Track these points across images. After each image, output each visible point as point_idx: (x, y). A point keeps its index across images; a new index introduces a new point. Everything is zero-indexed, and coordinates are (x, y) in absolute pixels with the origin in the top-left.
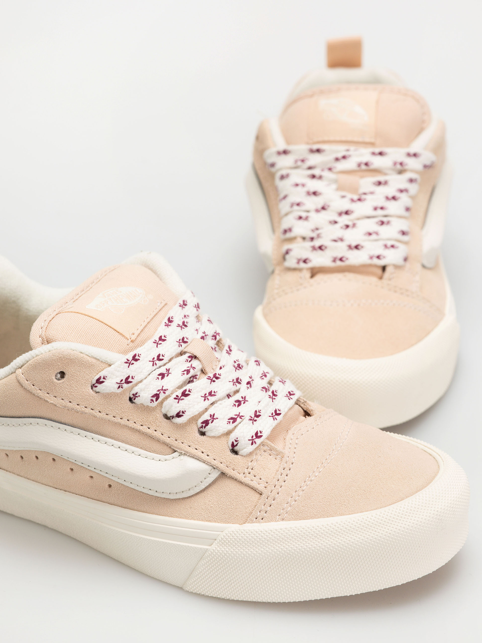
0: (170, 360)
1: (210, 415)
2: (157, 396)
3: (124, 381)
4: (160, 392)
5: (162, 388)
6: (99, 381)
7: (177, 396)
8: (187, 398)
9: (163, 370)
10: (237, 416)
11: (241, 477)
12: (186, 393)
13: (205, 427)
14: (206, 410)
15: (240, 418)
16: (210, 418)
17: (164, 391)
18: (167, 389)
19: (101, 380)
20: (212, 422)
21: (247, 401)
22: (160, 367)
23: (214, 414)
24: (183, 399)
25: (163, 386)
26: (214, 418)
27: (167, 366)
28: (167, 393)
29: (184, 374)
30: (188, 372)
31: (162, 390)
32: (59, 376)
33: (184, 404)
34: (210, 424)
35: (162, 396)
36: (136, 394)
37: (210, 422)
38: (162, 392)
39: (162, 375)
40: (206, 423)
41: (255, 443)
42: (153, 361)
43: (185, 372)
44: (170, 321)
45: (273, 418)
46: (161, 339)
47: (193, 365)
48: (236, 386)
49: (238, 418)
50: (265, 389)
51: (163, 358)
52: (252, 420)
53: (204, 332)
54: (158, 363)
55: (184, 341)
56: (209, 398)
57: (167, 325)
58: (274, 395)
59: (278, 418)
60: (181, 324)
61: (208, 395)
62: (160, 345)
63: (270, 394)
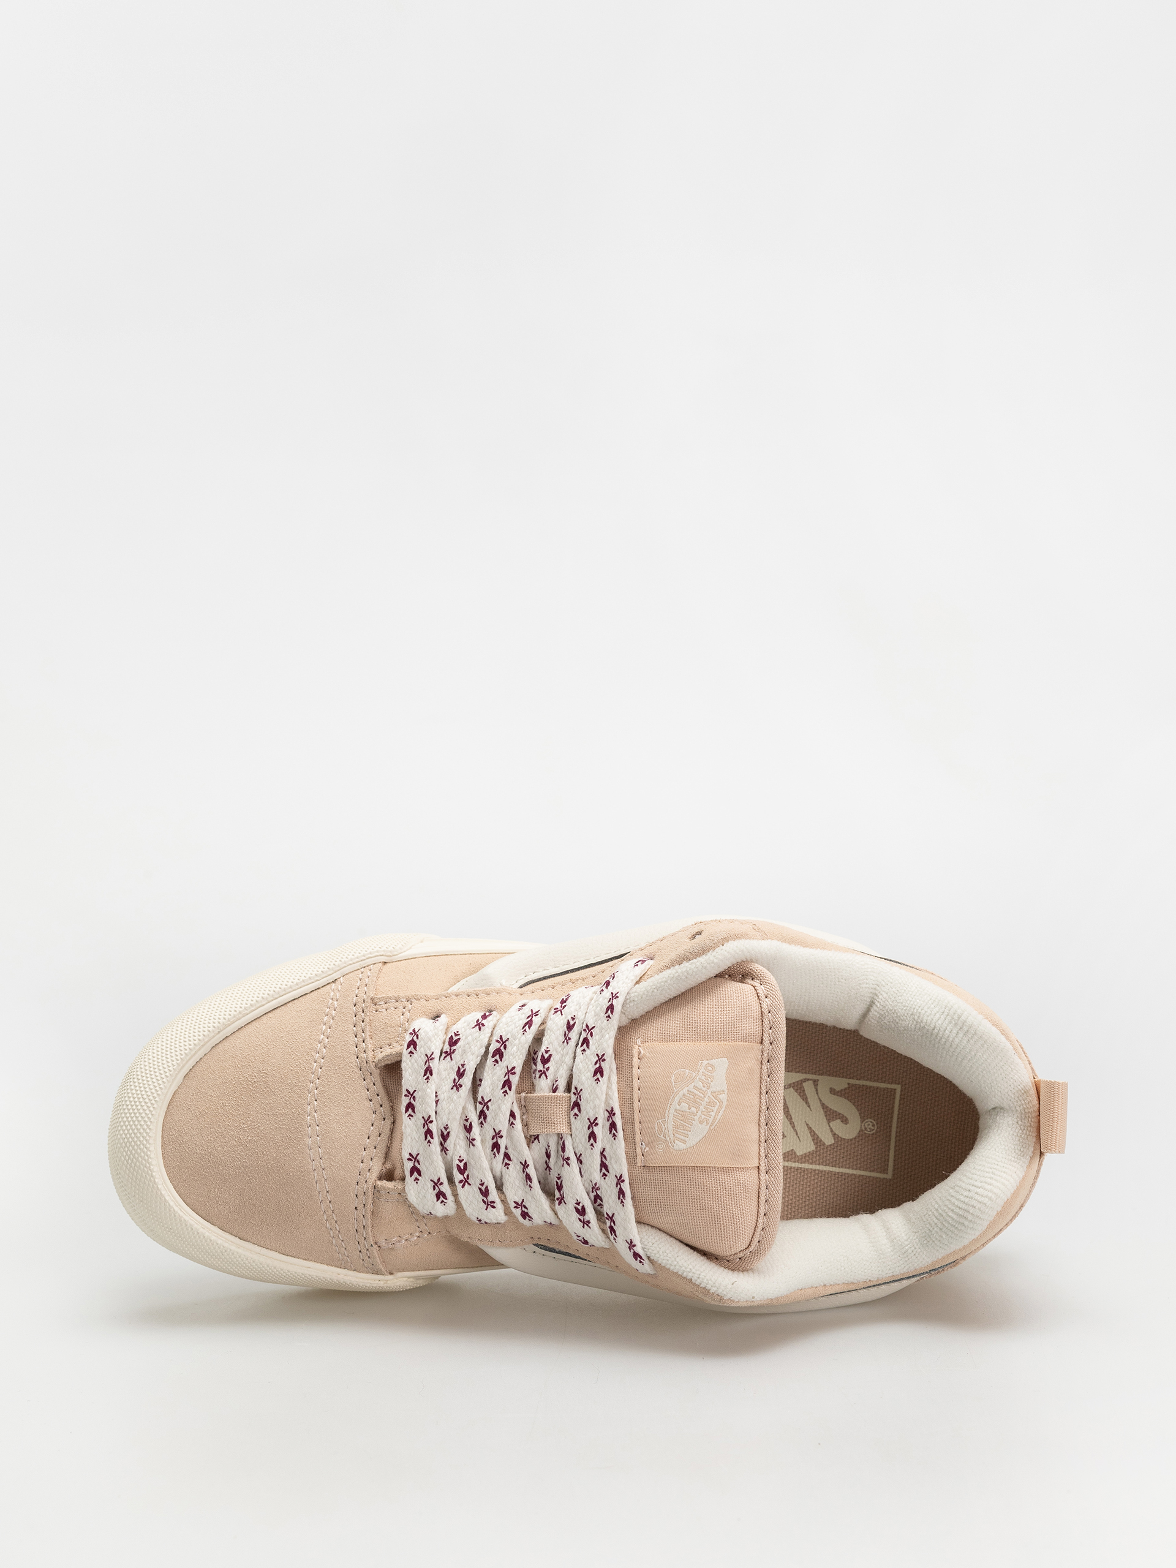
14: (493, 1029)
43: (546, 1056)
44: (613, 1126)
45: (409, 1093)
46: (599, 1071)
47: (545, 1077)
48: (480, 1103)
49: (448, 1050)
50: (445, 1137)
51: (582, 1048)
52: (430, 1058)
53: (569, 1162)
54: (584, 1035)
55: (577, 1104)
56: (498, 1045)
57: (611, 1113)
58: (429, 1133)
59: (405, 1101)
60: (596, 1129)
61: (502, 1048)
62: (595, 1061)
63: (433, 1127)
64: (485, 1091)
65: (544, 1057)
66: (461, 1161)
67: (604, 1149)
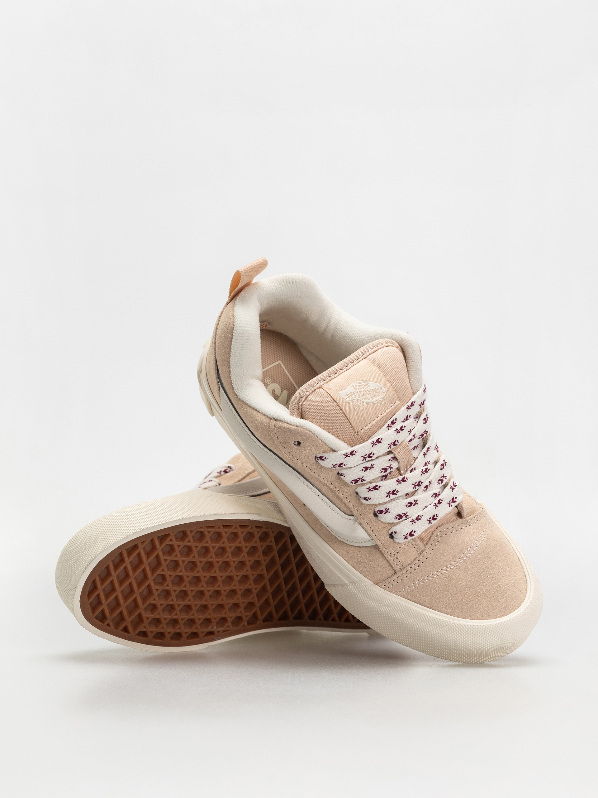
0: (377, 458)
1: (386, 508)
2: (356, 481)
3: (338, 465)
4: (359, 480)
5: (362, 477)
6: (321, 458)
7: (369, 487)
8: (376, 491)
9: (368, 465)
10: (404, 515)
11: (387, 555)
12: (377, 488)
13: (379, 514)
14: (385, 503)
15: (406, 517)
16: (385, 510)
17: (363, 480)
18: (365, 480)
19: (323, 458)
20: (384, 513)
21: (417, 504)
22: (367, 461)
23: (389, 509)
24: (372, 491)
25: (363, 477)
26: (388, 511)
27: (373, 463)
28: (364, 482)
29: (382, 472)
30: (386, 470)
31: (361, 479)
32: (296, 443)
33: (370, 494)
34: (383, 514)
35: (360, 482)
36: (343, 474)
37: (384, 512)
38: (361, 480)
39: (366, 468)
40: (381, 512)
41: (407, 539)
42: (364, 457)
43: (384, 471)
44: (393, 423)
45: (429, 522)
46: (378, 441)
47: (392, 465)
48: (416, 488)
49: (404, 516)
50: (436, 495)
51: (373, 456)
52: (413, 521)
53: (414, 435)
54: (367, 459)
55: (394, 444)
56: (391, 495)
57: (389, 427)
58: (439, 502)
59: (433, 522)
60: (399, 428)
61: (391, 493)
62: (375, 446)
63: (436, 502)
64: (411, 489)
65: (385, 471)
66: (439, 483)
67: (402, 422)
